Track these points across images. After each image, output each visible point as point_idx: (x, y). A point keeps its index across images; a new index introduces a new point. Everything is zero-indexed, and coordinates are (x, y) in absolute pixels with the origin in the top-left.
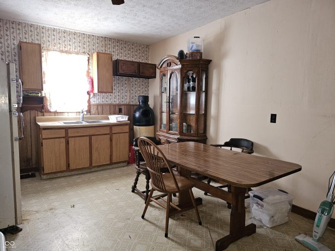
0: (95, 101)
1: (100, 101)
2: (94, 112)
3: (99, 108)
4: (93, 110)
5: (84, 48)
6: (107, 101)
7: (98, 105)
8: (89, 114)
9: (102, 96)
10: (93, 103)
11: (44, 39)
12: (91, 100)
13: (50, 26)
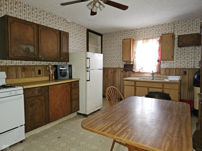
0: (164, 66)
1: (167, 66)
2: (163, 73)
3: (167, 71)
4: (162, 72)
5: (159, 33)
6: (173, 66)
7: (166, 69)
8: (159, 74)
9: (169, 63)
10: (163, 67)
11: (137, 35)
12: (161, 65)
13: (140, 27)
